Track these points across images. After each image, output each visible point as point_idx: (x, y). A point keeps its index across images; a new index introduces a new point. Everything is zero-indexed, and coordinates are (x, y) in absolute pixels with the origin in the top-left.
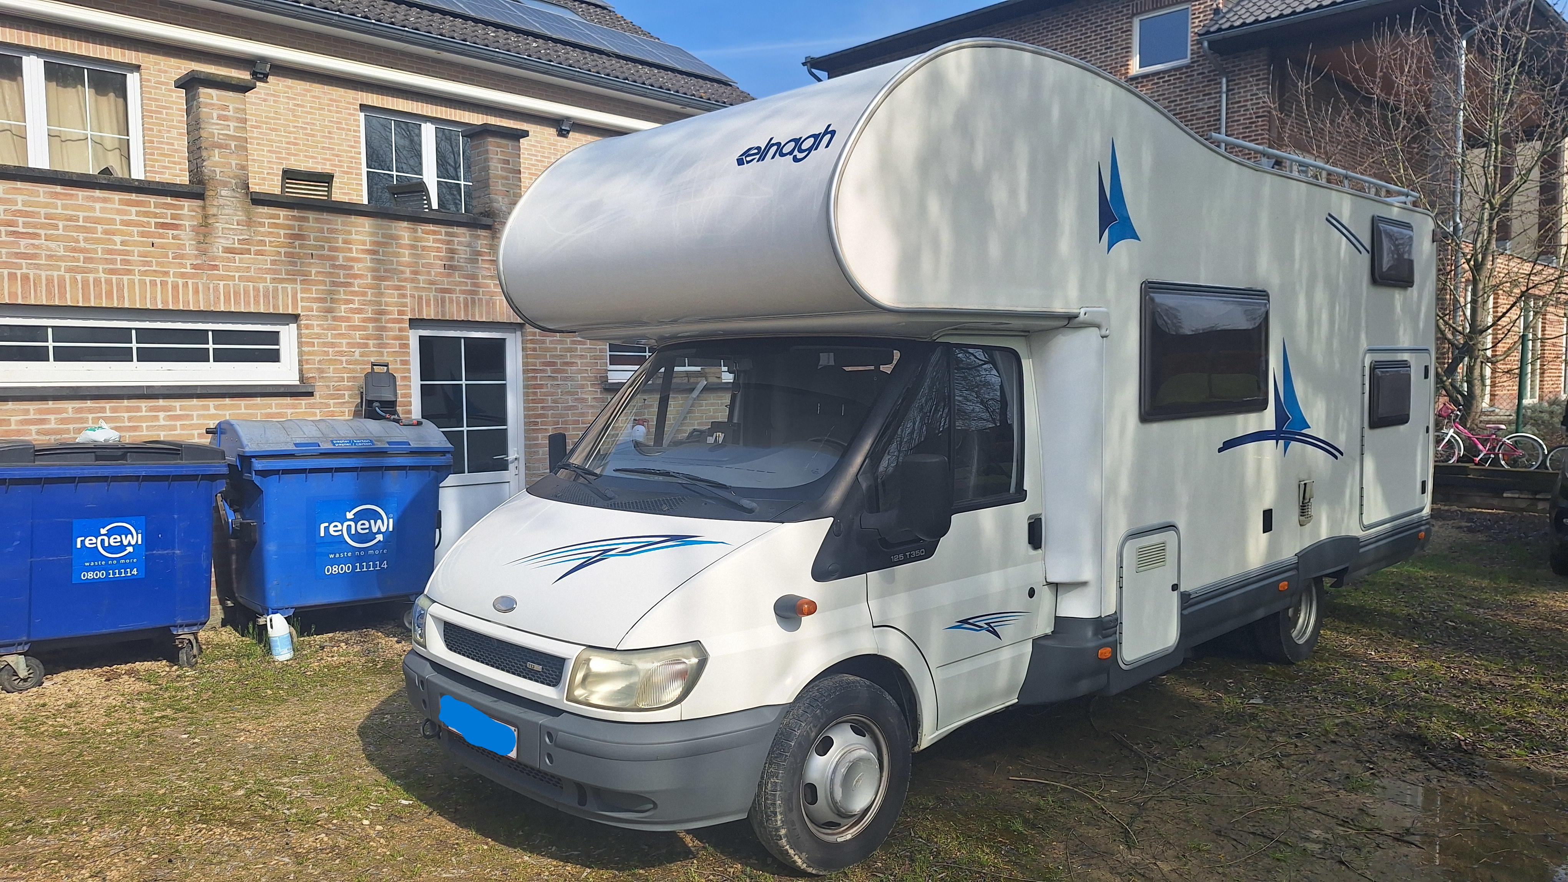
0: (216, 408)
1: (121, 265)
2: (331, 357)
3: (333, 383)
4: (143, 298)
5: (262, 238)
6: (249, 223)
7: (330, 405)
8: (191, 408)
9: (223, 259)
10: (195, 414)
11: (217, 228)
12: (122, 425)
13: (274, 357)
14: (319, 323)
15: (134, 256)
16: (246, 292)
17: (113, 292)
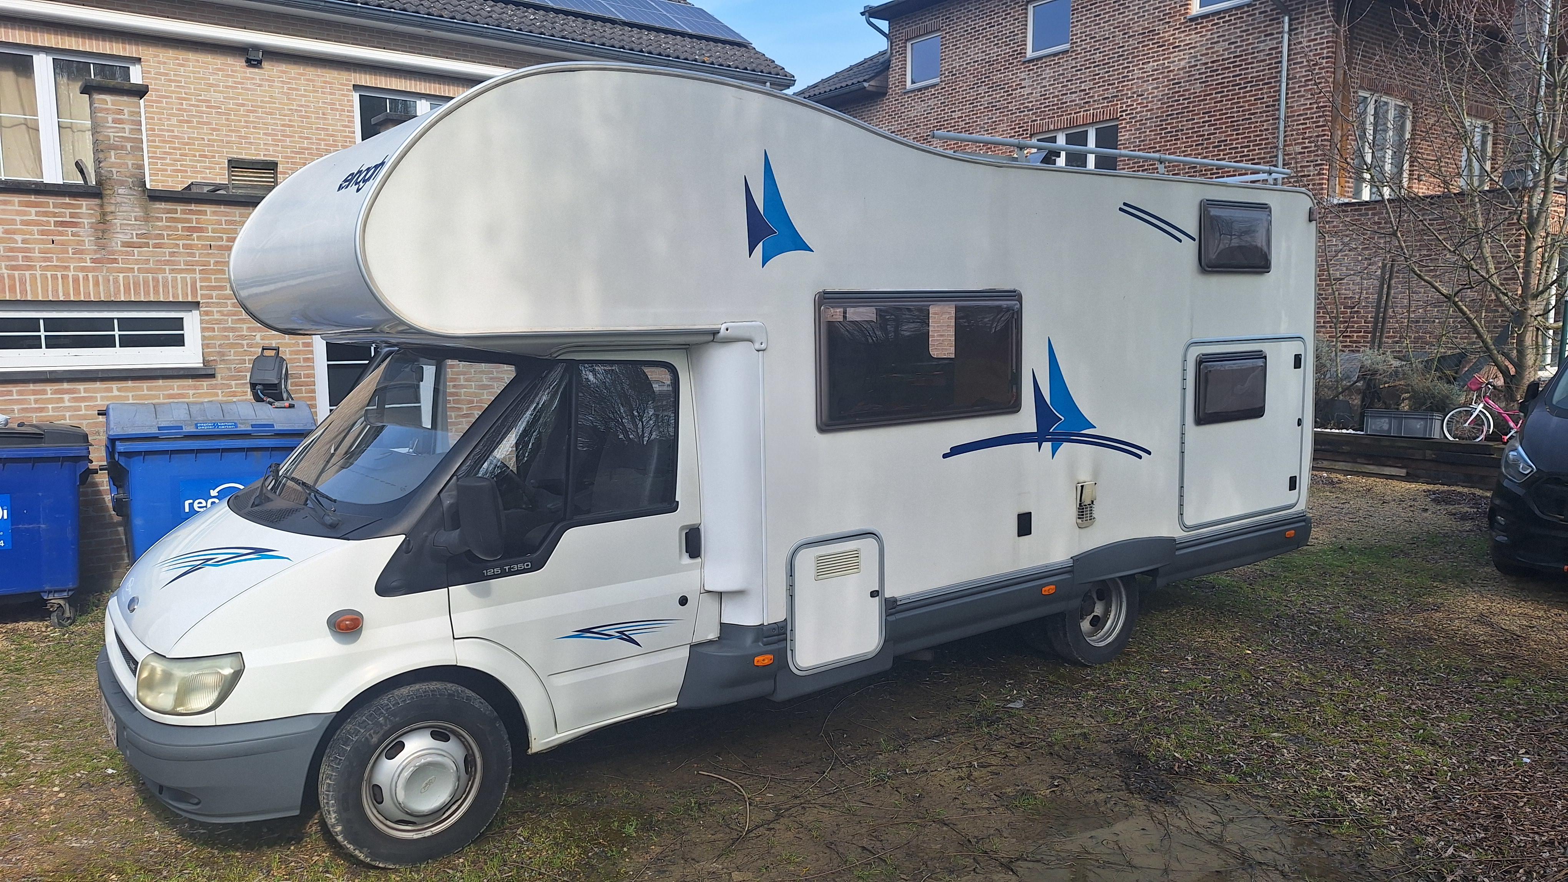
0: (119, 390)
1: (23, 261)
2: (231, 341)
3: (235, 366)
4: (45, 290)
5: (160, 232)
6: (147, 218)
7: (231, 386)
8: (96, 391)
9: (122, 253)
10: (98, 395)
11: (116, 224)
12: (29, 406)
13: (179, 341)
14: (218, 309)
15: (35, 253)
16: (146, 282)
17: (16, 288)
